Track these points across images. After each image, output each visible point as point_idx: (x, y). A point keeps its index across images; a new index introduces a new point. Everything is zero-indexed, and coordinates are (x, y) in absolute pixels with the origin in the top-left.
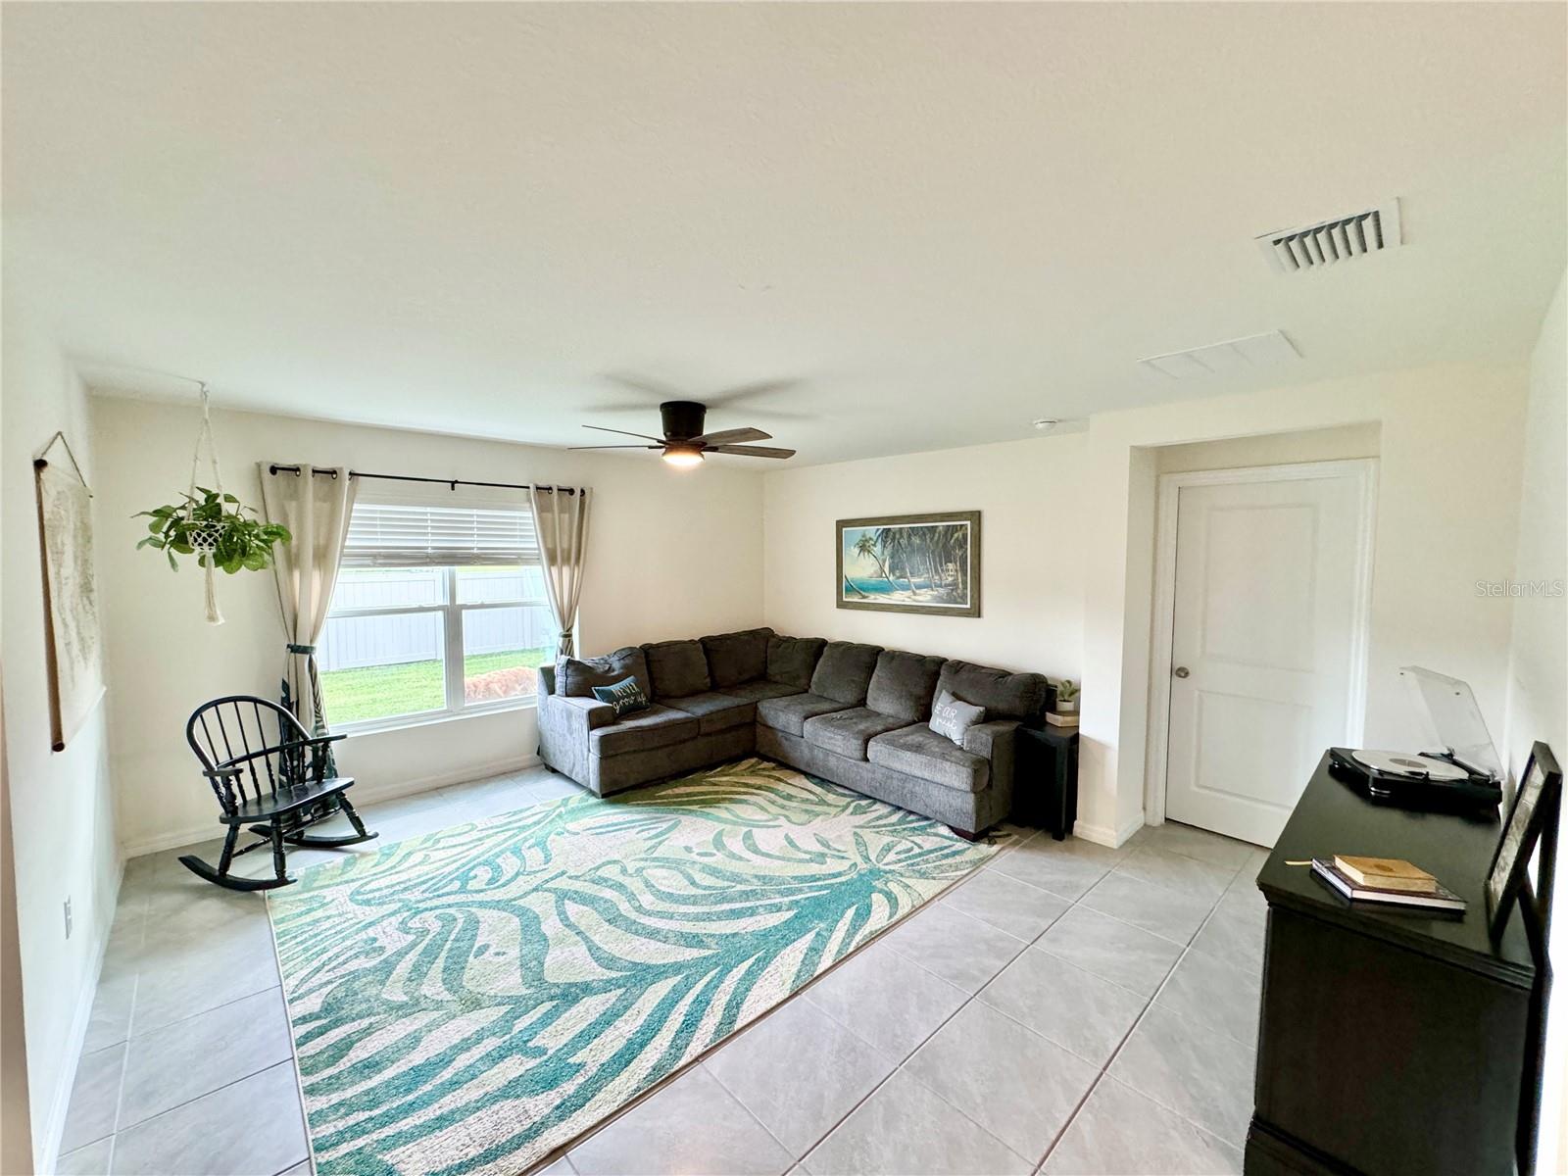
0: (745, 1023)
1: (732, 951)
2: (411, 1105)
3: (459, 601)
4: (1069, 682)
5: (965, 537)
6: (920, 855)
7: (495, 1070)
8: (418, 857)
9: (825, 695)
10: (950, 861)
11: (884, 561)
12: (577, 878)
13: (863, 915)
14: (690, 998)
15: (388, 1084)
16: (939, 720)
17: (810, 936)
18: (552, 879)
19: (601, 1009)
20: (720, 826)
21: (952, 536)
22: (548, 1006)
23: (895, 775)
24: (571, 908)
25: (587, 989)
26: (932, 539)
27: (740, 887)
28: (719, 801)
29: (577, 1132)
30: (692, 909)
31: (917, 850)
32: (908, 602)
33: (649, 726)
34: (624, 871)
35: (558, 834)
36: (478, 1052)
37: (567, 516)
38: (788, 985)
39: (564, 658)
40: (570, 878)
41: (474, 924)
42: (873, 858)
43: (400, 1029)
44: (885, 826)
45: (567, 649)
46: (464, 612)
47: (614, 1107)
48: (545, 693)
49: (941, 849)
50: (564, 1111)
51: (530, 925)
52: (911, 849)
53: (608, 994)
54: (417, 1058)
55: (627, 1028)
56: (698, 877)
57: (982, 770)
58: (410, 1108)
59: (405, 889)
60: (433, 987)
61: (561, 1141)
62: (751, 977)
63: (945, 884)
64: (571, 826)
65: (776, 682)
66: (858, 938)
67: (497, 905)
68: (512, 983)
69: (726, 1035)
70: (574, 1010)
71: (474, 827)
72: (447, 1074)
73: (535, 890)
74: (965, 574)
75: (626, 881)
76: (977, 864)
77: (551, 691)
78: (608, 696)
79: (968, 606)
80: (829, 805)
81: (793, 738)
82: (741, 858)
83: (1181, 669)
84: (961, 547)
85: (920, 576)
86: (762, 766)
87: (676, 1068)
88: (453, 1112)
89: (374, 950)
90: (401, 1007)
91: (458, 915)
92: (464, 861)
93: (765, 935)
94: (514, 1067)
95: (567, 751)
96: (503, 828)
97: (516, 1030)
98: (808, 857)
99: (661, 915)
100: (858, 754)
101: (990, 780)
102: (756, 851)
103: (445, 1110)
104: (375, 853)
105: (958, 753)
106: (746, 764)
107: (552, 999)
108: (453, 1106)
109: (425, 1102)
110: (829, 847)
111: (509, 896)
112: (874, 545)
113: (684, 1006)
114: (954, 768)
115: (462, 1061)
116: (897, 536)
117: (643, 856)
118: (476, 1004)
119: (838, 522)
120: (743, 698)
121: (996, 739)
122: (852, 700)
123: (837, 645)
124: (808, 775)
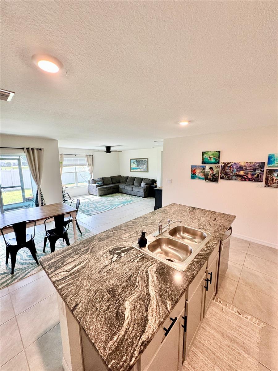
0: (117, 208)
1: (115, 205)
4: (156, 180)
5: (146, 161)
7: (95, 210)
10: (141, 199)
11: (136, 165)
12: (98, 201)
16: (142, 185)
17: (124, 204)
20: (114, 198)
23: (135, 192)
26: (142, 162)
27: (117, 201)
32: (140, 171)
33: (104, 187)
37: (91, 159)
38: (121, 206)
39: (91, 179)
42: (132, 199)
44: (134, 197)
46: (78, 173)
52: (137, 199)
56: (112, 201)
65: (122, 183)
66: (129, 204)
68: (94, 207)
73: (94, 202)
74: (146, 166)
78: (98, 184)
79: (147, 171)
80: (128, 196)
81: (123, 189)
85: (141, 167)
86: (120, 193)
90: (84, 208)
93: (119, 204)
95: (93, 191)
98: (124, 200)
99: (108, 203)
101: (146, 191)
106: (117, 193)
107: (99, 207)
110: (127, 199)
113: (111, 207)
114: (142, 190)
116: (138, 161)
119: (130, 159)
120: (117, 184)
121: (147, 186)
122: (132, 184)
123: (130, 177)
124: (126, 194)
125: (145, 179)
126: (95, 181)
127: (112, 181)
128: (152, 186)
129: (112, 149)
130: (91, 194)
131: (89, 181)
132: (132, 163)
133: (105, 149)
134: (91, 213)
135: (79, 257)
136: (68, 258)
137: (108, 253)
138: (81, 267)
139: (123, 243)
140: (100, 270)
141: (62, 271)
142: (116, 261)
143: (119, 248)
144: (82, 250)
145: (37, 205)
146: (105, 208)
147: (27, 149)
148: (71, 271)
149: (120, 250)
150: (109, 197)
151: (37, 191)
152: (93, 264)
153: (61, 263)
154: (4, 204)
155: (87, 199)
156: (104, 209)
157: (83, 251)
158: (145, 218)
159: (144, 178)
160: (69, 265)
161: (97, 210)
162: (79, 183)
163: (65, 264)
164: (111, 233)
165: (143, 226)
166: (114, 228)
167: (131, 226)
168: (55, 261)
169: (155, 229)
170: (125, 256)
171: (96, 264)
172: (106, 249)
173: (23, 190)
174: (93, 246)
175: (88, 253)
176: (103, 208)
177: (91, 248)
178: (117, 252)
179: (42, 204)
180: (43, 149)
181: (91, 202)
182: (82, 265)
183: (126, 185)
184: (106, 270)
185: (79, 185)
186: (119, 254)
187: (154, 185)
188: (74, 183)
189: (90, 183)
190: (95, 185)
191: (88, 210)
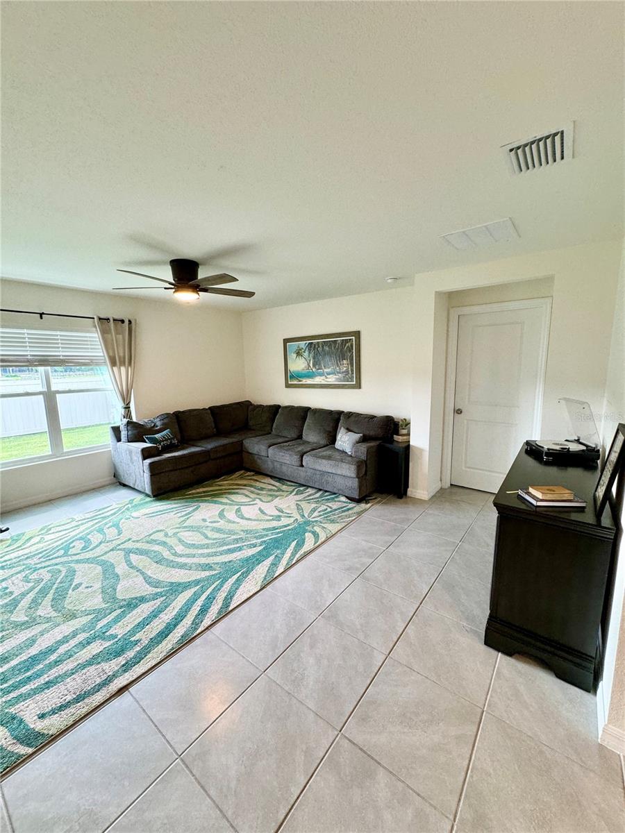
0: (235, 606)
1: (228, 570)
2: (29, 678)
3: (54, 388)
4: (405, 419)
5: (352, 345)
6: (331, 512)
7: (85, 650)
8: (37, 539)
9: (280, 434)
10: (346, 513)
11: (310, 361)
12: (138, 541)
13: (300, 544)
14: (204, 597)
15: (13, 668)
16: (340, 443)
17: (272, 558)
18: (122, 543)
19: (151, 610)
20: (222, 507)
21: (345, 345)
22: (119, 611)
23: (318, 473)
24: (134, 558)
25: (142, 600)
26: (335, 347)
27: (235, 537)
28: (222, 494)
29: (135, 677)
30: (206, 551)
31: (329, 510)
32: (323, 382)
33: (179, 456)
34: (166, 535)
35: (127, 519)
36: (73, 643)
37: (121, 336)
38: (259, 584)
39: (125, 421)
40: (134, 541)
41: (72, 573)
42: (306, 515)
43: (23, 636)
44: (312, 499)
45: (128, 414)
46: (57, 395)
47: (158, 660)
48: (115, 441)
49: (342, 508)
50: (127, 667)
51: (109, 571)
52: (327, 509)
53: (155, 601)
54: (33, 651)
55: (167, 617)
56: (210, 534)
57: (361, 465)
58: (29, 679)
59: (27, 558)
60: (45, 610)
61: (125, 683)
62: (238, 582)
63: (344, 524)
64: (135, 514)
65: (254, 430)
66: (297, 556)
67: (87, 561)
68: (97, 602)
69: (224, 613)
70: (134, 612)
71: (73, 520)
72: (53, 657)
73: (112, 550)
74: (352, 366)
75: (168, 540)
76: (360, 514)
77: (119, 440)
78: (152, 440)
79: (354, 383)
80: (283, 491)
81: (263, 458)
82: (234, 522)
83: (459, 410)
84: (350, 351)
85: (329, 368)
86: (247, 474)
87: (195, 634)
88: (56, 678)
89: (6, 594)
90: (23, 624)
91: (61, 569)
92: (66, 539)
93: (248, 559)
94: (96, 648)
95: (130, 474)
96: (92, 519)
97: (98, 627)
98: (271, 518)
99: (188, 556)
100: (299, 463)
101: (366, 471)
102: (243, 518)
103: (51, 678)
104: (8, 540)
105: (350, 458)
106: (238, 474)
107: (121, 607)
108: (57, 674)
109: (38, 675)
110: (282, 512)
111: (95, 555)
112: (304, 352)
113: (200, 602)
114: (348, 466)
115: (63, 649)
116: (317, 347)
117: (178, 526)
118: (73, 616)
119: (284, 340)
120: (236, 439)
121: (368, 450)
122: (294, 436)
123: (286, 407)
124: (272, 477)
125: (350, 414)
127: (216, 427)
132: (292, 356)
159: (346, 411)
183: (270, 440)
190: (138, 447)
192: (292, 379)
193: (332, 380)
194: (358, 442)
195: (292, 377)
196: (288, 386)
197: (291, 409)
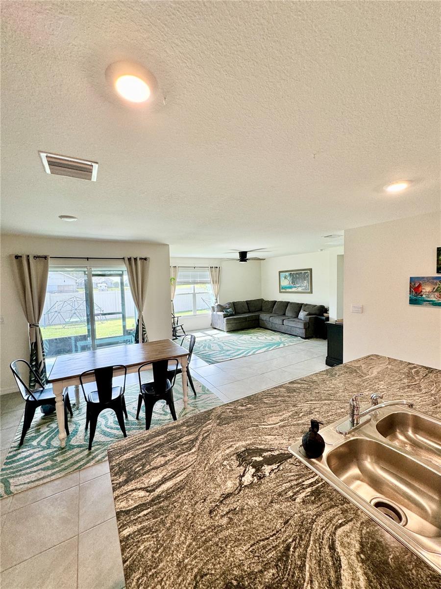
0: (256, 354)
1: (254, 348)
3: (195, 292)
5: (308, 274)
9: (275, 313)
10: (299, 341)
11: (290, 281)
12: (225, 341)
13: (278, 346)
14: (247, 351)
16: (300, 315)
17: (268, 347)
18: (221, 341)
20: (251, 336)
21: (305, 274)
23: (289, 327)
24: (225, 344)
26: (301, 275)
27: (255, 343)
28: (251, 333)
30: (246, 344)
32: (296, 291)
33: (236, 318)
34: (234, 341)
37: (216, 273)
38: (264, 351)
39: (216, 304)
42: (282, 340)
45: (217, 302)
46: (196, 294)
51: (219, 345)
52: (291, 340)
55: (238, 353)
56: (247, 341)
63: (296, 343)
65: (264, 311)
67: (213, 343)
69: (253, 354)
70: (230, 351)
73: (218, 342)
74: (309, 283)
76: (304, 342)
78: (227, 312)
79: (309, 291)
81: (267, 322)
84: (308, 277)
85: (299, 284)
86: (261, 329)
87: (246, 356)
93: (260, 347)
95: (218, 324)
98: (269, 340)
100: (282, 324)
101: (308, 327)
105: (303, 321)
106: (257, 328)
107: (226, 351)
110: (273, 339)
112: (288, 277)
114: (301, 324)
116: (293, 275)
118: (214, 350)
119: (279, 272)
120: (256, 314)
121: (310, 318)
122: (283, 314)
123: (279, 302)
124: (271, 330)
125: (306, 305)
126: (221, 308)
127: (248, 309)
128: (320, 319)
129: (249, 256)
130: (215, 328)
131: (213, 308)
132: (282, 279)
133: (238, 256)
134: (214, 359)
135: (175, 458)
136: (156, 455)
137: (234, 457)
138: (175, 485)
139: (267, 437)
140: (213, 504)
141: (138, 486)
142: (251, 485)
143: (257, 449)
144: (184, 440)
145: (137, 342)
146: (236, 352)
147: (128, 259)
148: (154, 490)
149: (261, 455)
150: (243, 334)
151: (138, 320)
152: (200, 482)
153: (141, 465)
154: (97, 338)
155: (209, 335)
156: (234, 355)
157: (185, 444)
158: (313, 382)
159: (305, 303)
160: (153, 473)
161: (222, 355)
162: (198, 310)
163: (148, 467)
164: (244, 408)
165: (311, 400)
166: (248, 398)
167: (283, 396)
168: (132, 458)
169: (339, 411)
170: (273, 475)
171: (206, 484)
172: (231, 446)
173: (124, 318)
174: (206, 434)
175: (193, 450)
176: (233, 351)
177: (201, 437)
178: (254, 458)
179: (143, 339)
180: (149, 258)
181: (215, 342)
182: (178, 479)
183: (271, 315)
184: (227, 510)
185: (198, 313)
186: (258, 466)
187: (323, 316)
188: (192, 311)
189: (214, 311)
190: (222, 314)
191: (209, 353)
192: (282, 289)
193: (300, 289)
194: (307, 315)
195: (282, 288)
196: (280, 292)
197: (282, 302)
